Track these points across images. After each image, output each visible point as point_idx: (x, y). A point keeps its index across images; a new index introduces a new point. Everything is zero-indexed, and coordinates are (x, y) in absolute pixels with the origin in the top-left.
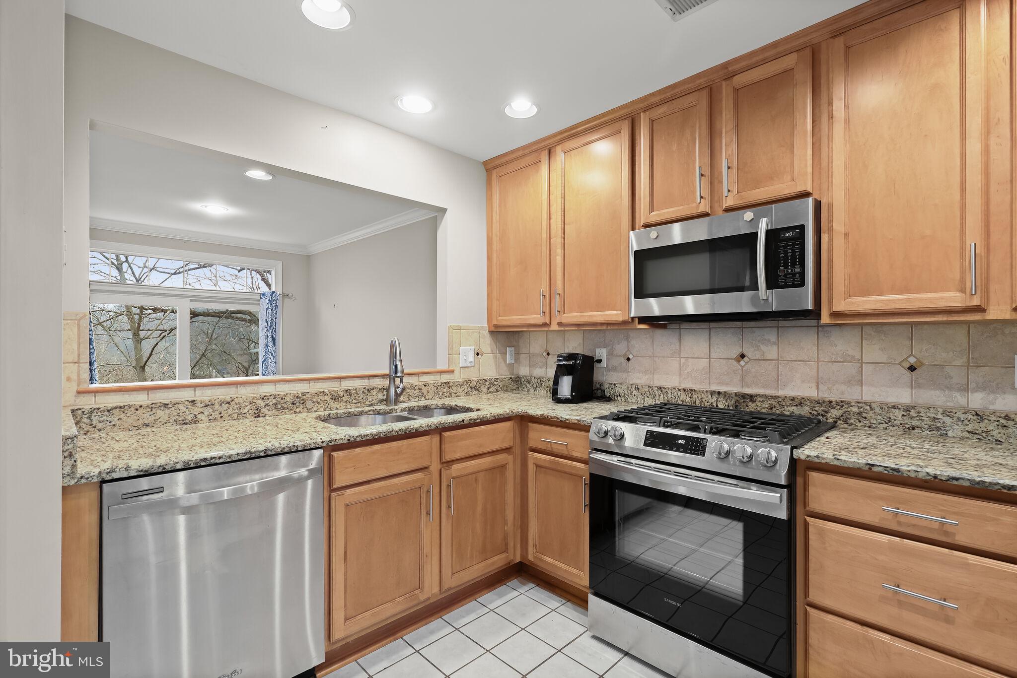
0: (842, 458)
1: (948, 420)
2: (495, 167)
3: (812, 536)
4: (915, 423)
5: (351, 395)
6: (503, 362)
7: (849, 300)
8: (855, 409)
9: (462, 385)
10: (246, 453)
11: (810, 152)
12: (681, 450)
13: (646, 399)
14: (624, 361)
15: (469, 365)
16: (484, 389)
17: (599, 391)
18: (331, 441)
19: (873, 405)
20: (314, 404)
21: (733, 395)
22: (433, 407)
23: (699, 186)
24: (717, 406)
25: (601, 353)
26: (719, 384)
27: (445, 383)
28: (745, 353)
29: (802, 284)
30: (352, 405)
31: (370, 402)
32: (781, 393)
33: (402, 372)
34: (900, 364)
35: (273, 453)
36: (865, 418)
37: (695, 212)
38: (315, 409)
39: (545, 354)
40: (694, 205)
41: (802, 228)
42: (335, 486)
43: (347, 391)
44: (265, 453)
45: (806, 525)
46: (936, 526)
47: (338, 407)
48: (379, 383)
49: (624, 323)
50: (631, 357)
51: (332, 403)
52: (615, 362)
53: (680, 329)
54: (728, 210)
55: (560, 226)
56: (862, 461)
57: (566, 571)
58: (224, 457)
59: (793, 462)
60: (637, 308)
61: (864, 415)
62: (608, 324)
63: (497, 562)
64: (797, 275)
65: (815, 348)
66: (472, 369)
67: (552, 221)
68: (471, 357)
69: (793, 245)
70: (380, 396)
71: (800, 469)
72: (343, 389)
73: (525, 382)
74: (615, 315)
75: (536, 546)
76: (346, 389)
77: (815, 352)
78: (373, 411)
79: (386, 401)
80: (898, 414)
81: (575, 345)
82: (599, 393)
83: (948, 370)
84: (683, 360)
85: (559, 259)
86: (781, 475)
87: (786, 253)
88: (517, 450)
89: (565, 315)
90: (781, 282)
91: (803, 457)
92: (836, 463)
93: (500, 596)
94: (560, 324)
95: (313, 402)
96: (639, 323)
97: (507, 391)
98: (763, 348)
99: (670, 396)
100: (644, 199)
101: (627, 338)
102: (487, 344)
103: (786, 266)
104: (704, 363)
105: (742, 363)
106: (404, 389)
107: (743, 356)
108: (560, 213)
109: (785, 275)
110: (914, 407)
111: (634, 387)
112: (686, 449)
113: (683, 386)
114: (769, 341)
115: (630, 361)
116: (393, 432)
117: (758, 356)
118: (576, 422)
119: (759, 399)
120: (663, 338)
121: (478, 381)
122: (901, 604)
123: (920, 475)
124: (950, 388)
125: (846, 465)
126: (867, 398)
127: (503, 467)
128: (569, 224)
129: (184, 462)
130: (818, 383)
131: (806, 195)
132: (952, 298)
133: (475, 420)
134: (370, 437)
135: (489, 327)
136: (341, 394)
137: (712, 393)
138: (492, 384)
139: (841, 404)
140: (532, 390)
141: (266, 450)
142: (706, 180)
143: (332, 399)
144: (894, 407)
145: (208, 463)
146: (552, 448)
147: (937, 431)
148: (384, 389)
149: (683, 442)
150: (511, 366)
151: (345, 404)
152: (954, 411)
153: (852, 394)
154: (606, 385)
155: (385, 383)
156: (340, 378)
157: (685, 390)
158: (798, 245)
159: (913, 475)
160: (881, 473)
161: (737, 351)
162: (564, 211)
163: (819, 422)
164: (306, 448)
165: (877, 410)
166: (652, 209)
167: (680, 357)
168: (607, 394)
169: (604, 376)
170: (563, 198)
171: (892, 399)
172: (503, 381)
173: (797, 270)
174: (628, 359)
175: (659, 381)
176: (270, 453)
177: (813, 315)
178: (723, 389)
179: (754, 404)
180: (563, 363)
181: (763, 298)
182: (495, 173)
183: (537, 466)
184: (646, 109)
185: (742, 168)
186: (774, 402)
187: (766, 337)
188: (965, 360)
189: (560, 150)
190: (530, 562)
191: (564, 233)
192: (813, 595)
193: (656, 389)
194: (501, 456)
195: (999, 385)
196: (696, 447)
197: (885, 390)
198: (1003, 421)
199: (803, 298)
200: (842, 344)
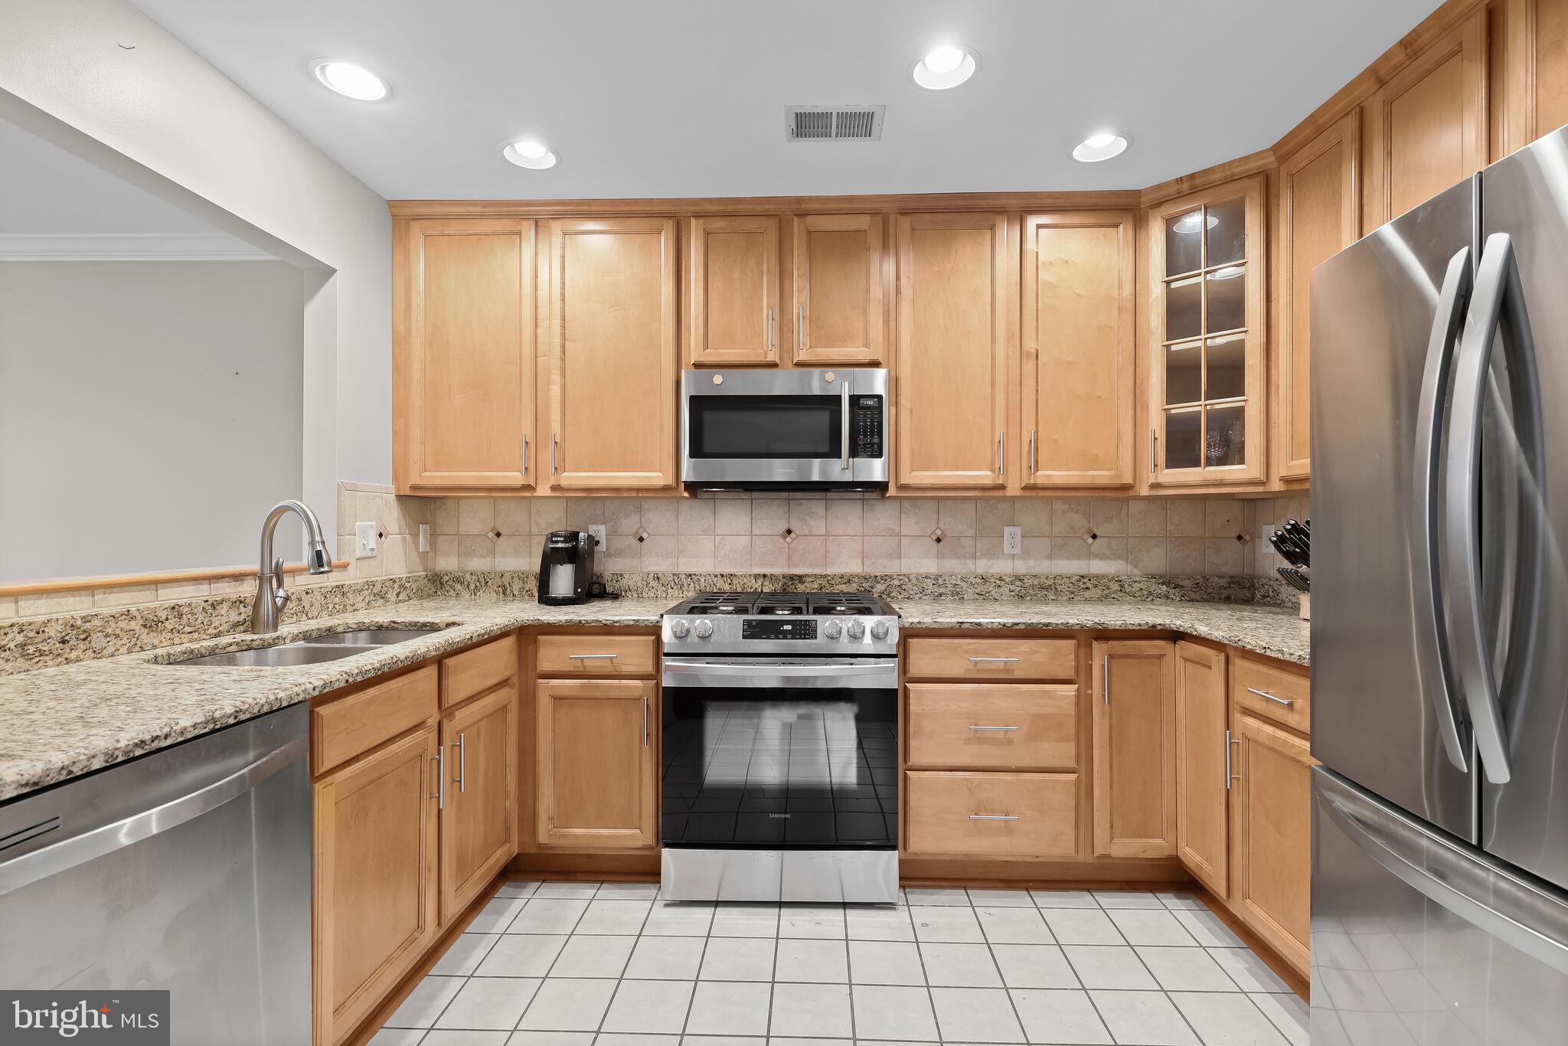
0: (939, 620)
1: (964, 585)
2: (417, 218)
3: (912, 701)
4: (942, 590)
5: (180, 616)
6: (414, 548)
7: (914, 473)
8: (896, 582)
9: (362, 590)
10: (207, 722)
11: (881, 321)
12: (789, 636)
13: (670, 590)
14: (634, 542)
15: (369, 554)
16: (392, 596)
17: (596, 586)
18: (324, 686)
19: (911, 577)
20: (108, 639)
21: (781, 578)
22: (340, 629)
23: (769, 332)
24: (762, 591)
25: (600, 531)
26: (762, 565)
27: (337, 587)
28: (792, 528)
29: (879, 454)
30: (183, 636)
31: (215, 628)
32: (830, 571)
33: (329, 564)
34: (929, 536)
35: (248, 716)
36: (905, 590)
37: (761, 359)
38: (110, 650)
39: (491, 535)
40: (761, 351)
41: (879, 398)
43: (173, 608)
44: (235, 718)
45: (907, 690)
46: (1002, 666)
47: (156, 642)
48: (228, 591)
49: (666, 488)
50: (645, 536)
51: (144, 636)
52: (619, 543)
53: (714, 499)
54: (799, 365)
55: (557, 340)
56: (954, 620)
57: (610, 837)
58: (173, 734)
59: (902, 630)
60: (692, 470)
61: (904, 587)
62: (639, 490)
63: (500, 856)
64: (876, 446)
65: (860, 522)
66: (373, 560)
67: (539, 331)
68: (372, 541)
69: (872, 414)
70: (234, 617)
71: (901, 639)
72: (167, 606)
73: (450, 582)
74: (659, 477)
75: (553, 818)
76: (172, 605)
77: (861, 526)
78: (238, 644)
79: (253, 624)
80: (930, 582)
81: (553, 520)
82: (596, 589)
83: (962, 540)
84: (718, 538)
85: (556, 390)
86: (891, 645)
87: (865, 422)
88: (515, 682)
89: (565, 474)
90: (862, 449)
91: (907, 625)
92: (935, 626)
93: (500, 913)
94: (555, 488)
95: (107, 636)
96: (685, 489)
97: (421, 598)
98: (812, 523)
99: (703, 584)
100: (696, 330)
101: (640, 510)
102: (392, 517)
103: (865, 436)
104: (744, 541)
105: (789, 539)
106: (287, 599)
107: (789, 532)
108: (557, 323)
109: (865, 445)
110: (940, 576)
111: (651, 576)
112: (798, 635)
113: (719, 570)
114: (817, 514)
115: (644, 543)
116: (399, 662)
117: (806, 532)
118: (632, 623)
119: (809, 579)
120: (695, 512)
121: (383, 583)
122: (980, 741)
123: (995, 626)
124: (964, 557)
125: (942, 627)
126: (904, 571)
128: (573, 341)
130: (863, 559)
131: (877, 364)
132: (983, 476)
135: (398, 489)
136: (163, 615)
137: (756, 577)
138: (402, 586)
139: (885, 578)
140: (466, 594)
141: (237, 712)
142: (777, 323)
143: (145, 626)
144: (926, 577)
146: (585, 667)
147: (958, 596)
148: (241, 602)
149: (789, 627)
150: (424, 556)
151: (169, 635)
152: (968, 577)
153: (892, 567)
154: (607, 576)
155: (249, 589)
156: (155, 584)
157: (722, 576)
158: (876, 414)
159: (992, 626)
160: (972, 629)
161: (782, 527)
162: (563, 319)
164: (293, 702)
165: (914, 581)
166: (706, 347)
167: (715, 535)
168: (609, 590)
169: (607, 567)
170: (563, 300)
171: (924, 570)
172: (416, 581)
173: (876, 441)
174: (641, 539)
175: (686, 566)
176: (242, 717)
177: (881, 487)
178: (768, 571)
179: (803, 586)
180: (560, 545)
181: (837, 469)
182: (416, 228)
183: (557, 699)
184: (697, 216)
185: (815, 320)
186: (823, 582)
187: (815, 511)
188: (974, 531)
189: (557, 227)
190: (540, 846)
191: (564, 353)
192: (915, 758)
193: (683, 577)
194: (504, 693)
195: (994, 553)
196: (805, 631)
197: (921, 562)
198: (998, 582)
199: (875, 470)
200: (883, 516)
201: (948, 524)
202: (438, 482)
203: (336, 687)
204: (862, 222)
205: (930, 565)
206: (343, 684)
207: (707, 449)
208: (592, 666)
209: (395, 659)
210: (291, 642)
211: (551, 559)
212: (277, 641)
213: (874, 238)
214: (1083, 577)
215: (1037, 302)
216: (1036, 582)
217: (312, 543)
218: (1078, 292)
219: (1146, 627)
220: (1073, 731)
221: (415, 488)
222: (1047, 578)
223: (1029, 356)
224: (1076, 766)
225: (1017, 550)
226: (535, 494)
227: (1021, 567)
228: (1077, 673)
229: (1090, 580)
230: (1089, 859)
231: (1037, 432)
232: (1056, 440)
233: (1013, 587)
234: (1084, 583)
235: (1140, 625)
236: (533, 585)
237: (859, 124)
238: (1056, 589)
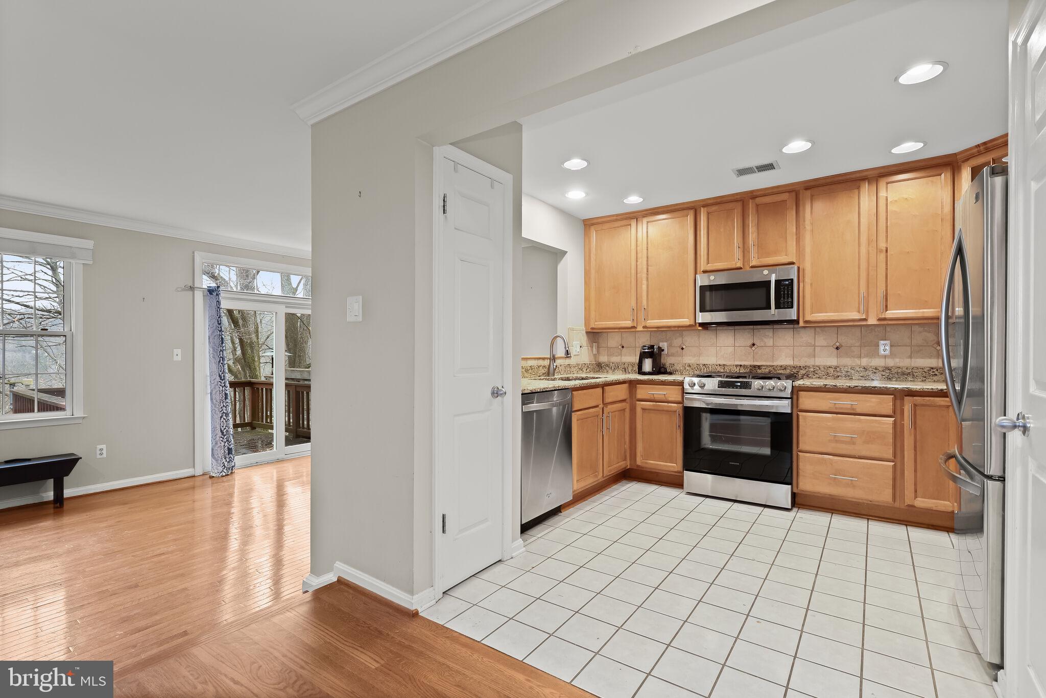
0: (814, 383)
1: (853, 372)
2: (593, 224)
3: (801, 420)
4: (839, 374)
6: (592, 353)
7: (813, 315)
8: (812, 370)
9: (575, 367)
11: (795, 243)
12: (738, 388)
14: (680, 350)
15: (577, 354)
16: (584, 370)
17: (663, 369)
19: (820, 367)
21: (749, 366)
22: (571, 378)
23: (738, 254)
25: (664, 345)
26: (739, 361)
27: (568, 365)
28: (755, 343)
29: (792, 307)
31: (539, 374)
32: (775, 364)
34: (832, 346)
37: (734, 266)
39: (620, 347)
40: (734, 262)
41: (792, 280)
42: (573, 410)
45: (798, 416)
46: (849, 406)
48: (541, 363)
49: (690, 326)
50: (684, 347)
52: (673, 350)
53: (715, 330)
54: (752, 267)
55: (645, 267)
56: (822, 384)
57: (664, 465)
59: (793, 387)
60: (703, 318)
61: (816, 372)
62: (679, 327)
63: (622, 465)
64: (790, 303)
65: (792, 340)
66: (578, 357)
67: (639, 263)
68: (579, 349)
69: (788, 288)
71: (795, 392)
73: (605, 366)
74: (686, 321)
75: (642, 455)
80: (832, 370)
81: (644, 340)
82: (662, 370)
83: (852, 348)
84: (718, 348)
85: (644, 287)
86: (788, 393)
87: (784, 292)
88: (628, 401)
89: (648, 321)
90: (782, 306)
91: (797, 385)
92: (812, 386)
94: (645, 327)
96: (699, 326)
97: (594, 370)
98: (765, 340)
99: (710, 369)
100: (703, 256)
101: (682, 336)
102: (584, 339)
103: (784, 298)
104: (731, 349)
105: (753, 348)
107: (754, 345)
108: (645, 259)
109: (784, 303)
110: (838, 367)
111: (687, 366)
112: (741, 387)
114: (769, 336)
115: (684, 350)
116: (592, 384)
117: (762, 345)
118: (671, 381)
119: (764, 367)
120: (707, 338)
121: (582, 365)
122: (837, 441)
123: (844, 387)
124: (854, 357)
125: (816, 387)
126: (817, 364)
127: (624, 410)
128: (651, 266)
129: (539, 390)
130: (794, 358)
131: (793, 263)
132: (856, 316)
133: (617, 380)
134: (585, 385)
135: (586, 329)
137: (737, 366)
138: (588, 366)
139: (805, 367)
140: (610, 371)
142: (741, 250)
144: (830, 367)
146: (654, 397)
147: (849, 377)
149: (739, 384)
150: (595, 355)
152: (855, 368)
153: (810, 362)
154: (667, 365)
155: (547, 363)
157: (719, 365)
158: (790, 288)
159: (841, 387)
160: (829, 388)
161: (750, 342)
162: (648, 257)
163: (796, 376)
165: (822, 369)
166: (708, 263)
167: (716, 346)
168: (668, 370)
169: (667, 360)
171: (828, 364)
172: (592, 363)
173: (790, 300)
174: (682, 349)
175: (703, 362)
177: (797, 322)
178: (742, 363)
179: (761, 370)
180: (647, 350)
181: (773, 313)
182: (592, 228)
183: (644, 409)
184: (704, 206)
185: (760, 246)
186: (771, 369)
187: (767, 334)
188: (860, 343)
189: (645, 220)
190: (638, 466)
191: (648, 272)
192: (802, 447)
193: (701, 366)
194: (624, 404)
195: (875, 353)
196: (746, 386)
197: (827, 359)
198: (874, 370)
199: (792, 314)
200: (806, 337)
201: (844, 340)
202: (600, 326)
204: (785, 196)
205: (832, 361)
206: (579, 387)
207: (708, 308)
208: (657, 397)
211: (643, 356)
213: (791, 204)
214: (932, 368)
215: (887, 222)
216: (899, 371)
217: (565, 347)
218: (914, 214)
219: (936, 391)
220: (891, 440)
221: (592, 329)
222: (907, 369)
223: (881, 251)
224: (893, 458)
225: (887, 352)
226: (637, 330)
227: (890, 363)
228: (894, 412)
229: (937, 370)
230: (902, 507)
231: (886, 290)
232: (899, 294)
233: (884, 373)
234: (933, 372)
235: (932, 389)
236: (636, 368)
237: (767, 167)
238: (913, 375)
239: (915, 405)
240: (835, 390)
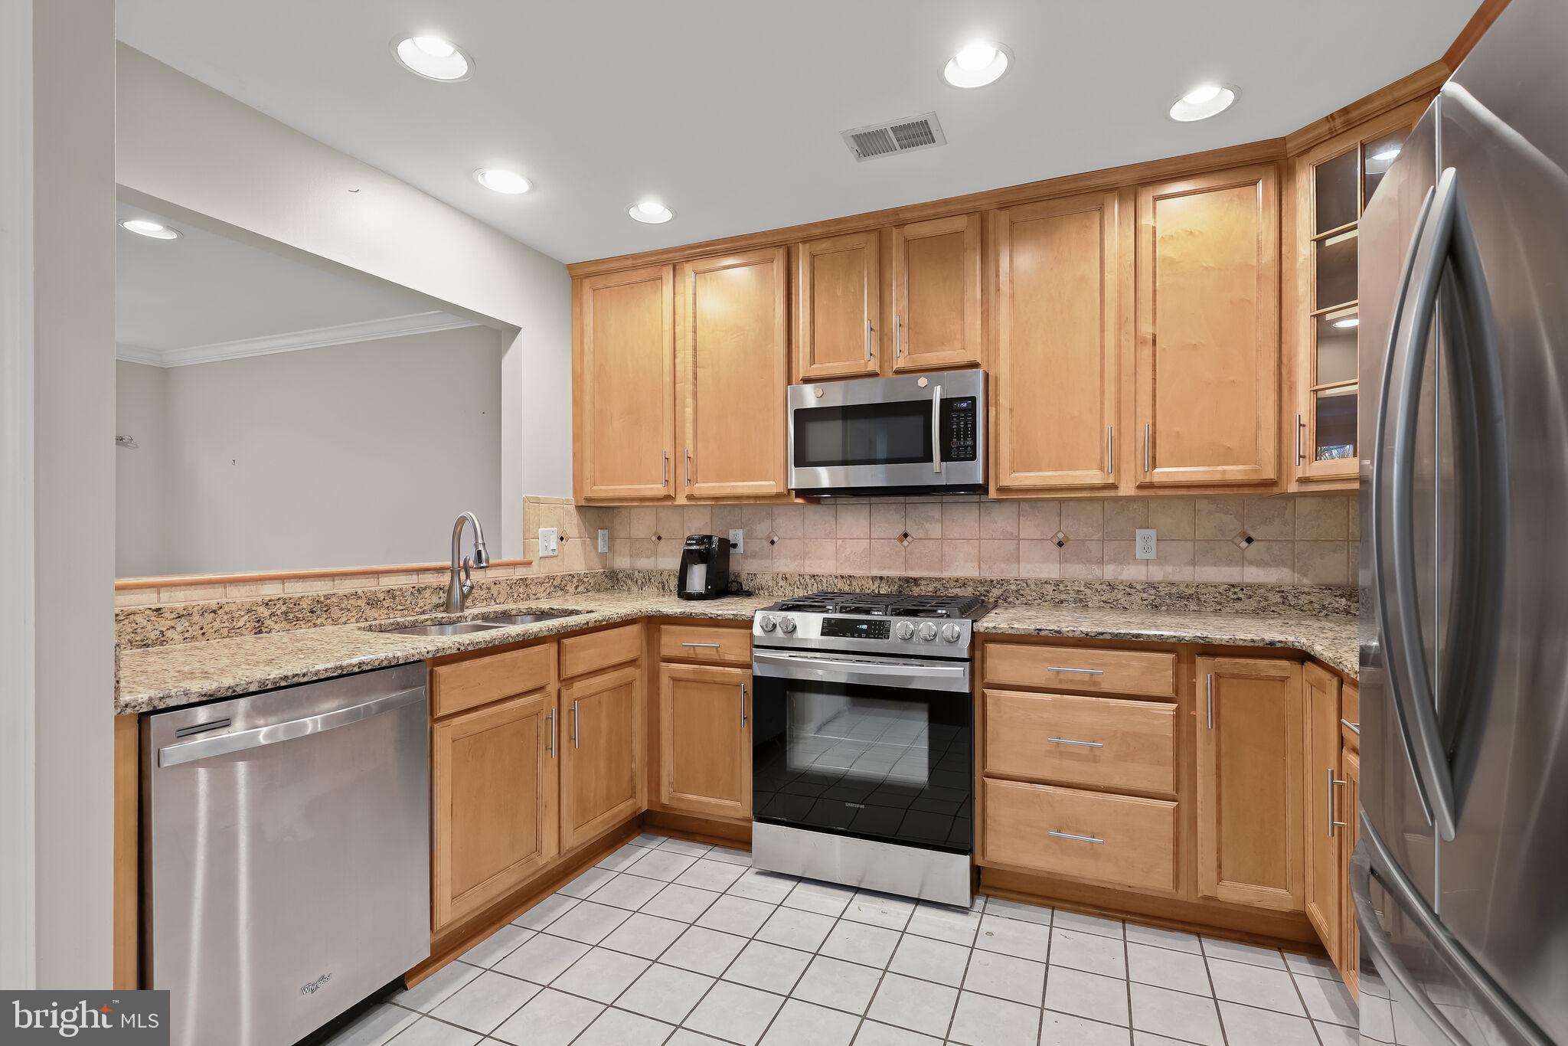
0: (1016, 626)
1: (1088, 591)
2: (588, 276)
3: (989, 707)
4: (1063, 597)
5: (394, 598)
6: (593, 550)
7: (1015, 474)
8: (1013, 587)
9: (543, 583)
10: (336, 668)
11: (979, 322)
12: (864, 635)
13: (796, 590)
14: (767, 544)
15: (551, 554)
16: (571, 589)
17: (735, 584)
18: (437, 651)
19: (1029, 582)
20: (343, 612)
21: (897, 580)
22: (514, 613)
23: (868, 341)
24: (879, 592)
25: (736, 535)
26: (880, 568)
27: (521, 579)
28: (909, 532)
29: (974, 458)
30: (396, 612)
31: (421, 608)
32: (945, 575)
33: (487, 561)
34: (1050, 539)
35: (369, 667)
36: (1022, 595)
37: (862, 370)
38: (344, 620)
39: (654, 538)
40: (863, 361)
41: (973, 399)
42: (440, 714)
43: (389, 592)
44: (359, 668)
45: (984, 696)
46: (1087, 678)
47: (376, 615)
48: (432, 580)
49: (778, 496)
50: (775, 539)
51: (367, 611)
52: (755, 546)
53: (836, 504)
54: (898, 372)
55: (690, 368)
56: (1032, 627)
57: (716, 805)
58: (309, 674)
59: (974, 634)
60: (798, 478)
61: (1022, 592)
62: (757, 497)
63: (624, 810)
64: (969, 448)
65: (977, 525)
66: (554, 560)
67: (677, 360)
68: (554, 544)
69: (966, 416)
70: (435, 600)
71: (978, 642)
72: (384, 590)
73: (624, 578)
74: (769, 486)
75: (672, 783)
76: (388, 589)
77: (978, 529)
78: (432, 620)
79: (447, 606)
80: (1049, 589)
81: (699, 525)
82: (734, 587)
83: (1088, 544)
84: (839, 542)
85: (689, 411)
86: (963, 649)
87: (958, 424)
88: (644, 662)
89: (697, 485)
90: (954, 453)
91: (982, 630)
92: (1011, 631)
93: (626, 856)
94: (690, 497)
95: (341, 609)
96: (796, 497)
97: (599, 591)
98: (928, 526)
100: (804, 347)
101: (771, 516)
102: (573, 524)
103: (959, 439)
104: (864, 544)
105: (905, 543)
106: (472, 587)
107: (906, 535)
108: (690, 352)
109: (958, 448)
110: (1062, 582)
111: (780, 576)
112: (868, 634)
113: (840, 572)
114: (933, 517)
115: (775, 545)
116: (510, 638)
117: (922, 535)
118: (732, 617)
119: (924, 582)
120: (817, 518)
121: (563, 577)
122: (1062, 755)
123: (1077, 634)
124: (1089, 561)
125: (1018, 633)
126: (1023, 575)
127: (629, 684)
128: (703, 367)
129: (260, 682)
130: (980, 562)
131: (974, 365)
132: (1093, 476)
133: (601, 621)
134: (483, 646)
135: (577, 501)
136: (381, 596)
137: (874, 579)
138: (580, 580)
139: (1001, 582)
140: (635, 589)
141: (360, 663)
142: (876, 335)
143: (368, 604)
144: (1046, 583)
145: (290, 682)
146: (696, 654)
147: (1082, 603)
148: (440, 589)
149: (865, 627)
150: (603, 556)
151: (386, 611)
152: (1093, 583)
153: (1010, 572)
154: (744, 576)
155: (445, 579)
156: (377, 573)
157: (842, 577)
158: (969, 416)
159: (1071, 635)
160: (1046, 636)
161: (899, 530)
162: (695, 349)
163: (983, 601)
164: (408, 661)
165: (1033, 587)
166: (813, 361)
167: (837, 539)
168: (745, 588)
169: (742, 565)
170: (695, 332)
171: (1043, 575)
172: (594, 576)
173: (969, 443)
174: (772, 542)
175: (812, 567)
176: (365, 668)
177: (981, 489)
178: (885, 573)
179: (918, 589)
180: (695, 547)
181: (937, 471)
182: (587, 284)
183: (675, 680)
184: (804, 240)
185: (913, 328)
186: (937, 585)
187: (929, 514)
188: (1101, 534)
189: (689, 269)
190: (664, 806)
191: (696, 379)
192: (993, 766)
193: (807, 577)
194: (628, 672)
195: (1126, 557)
196: (879, 630)
197: (1039, 566)
198: (1128, 589)
199: (973, 472)
200: (1002, 521)
201: (1072, 527)
202: (603, 495)
203: (448, 652)
204: (960, 223)
205: (1050, 571)
206: (455, 651)
207: (812, 456)
208: (702, 654)
209: (506, 635)
210: (471, 620)
211: (689, 558)
212: (460, 619)
213: (972, 238)
214: (1233, 586)
215: (1154, 282)
216: (1174, 591)
217: (476, 545)
218: (1205, 265)
219: (1261, 644)
220: (1170, 754)
221: (588, 499)
222: (1187, 586)
223: (1144, 342)
224: (1174, 793)
225: (1152, 555)
226: (676, 503)
227: (1157, 574)
228: (1176, 690)
229: (1242, 590)
230: (1193, 899)
231: (1154, 425)
232: (1178, 433)
233: (1145, 596)
234: (1235, 593)
235: (1253, 641)
236: (674, 583)
237: (917, 134)
238: (1199, 599)
239: (1218, 676)
240: (1057, 640)
